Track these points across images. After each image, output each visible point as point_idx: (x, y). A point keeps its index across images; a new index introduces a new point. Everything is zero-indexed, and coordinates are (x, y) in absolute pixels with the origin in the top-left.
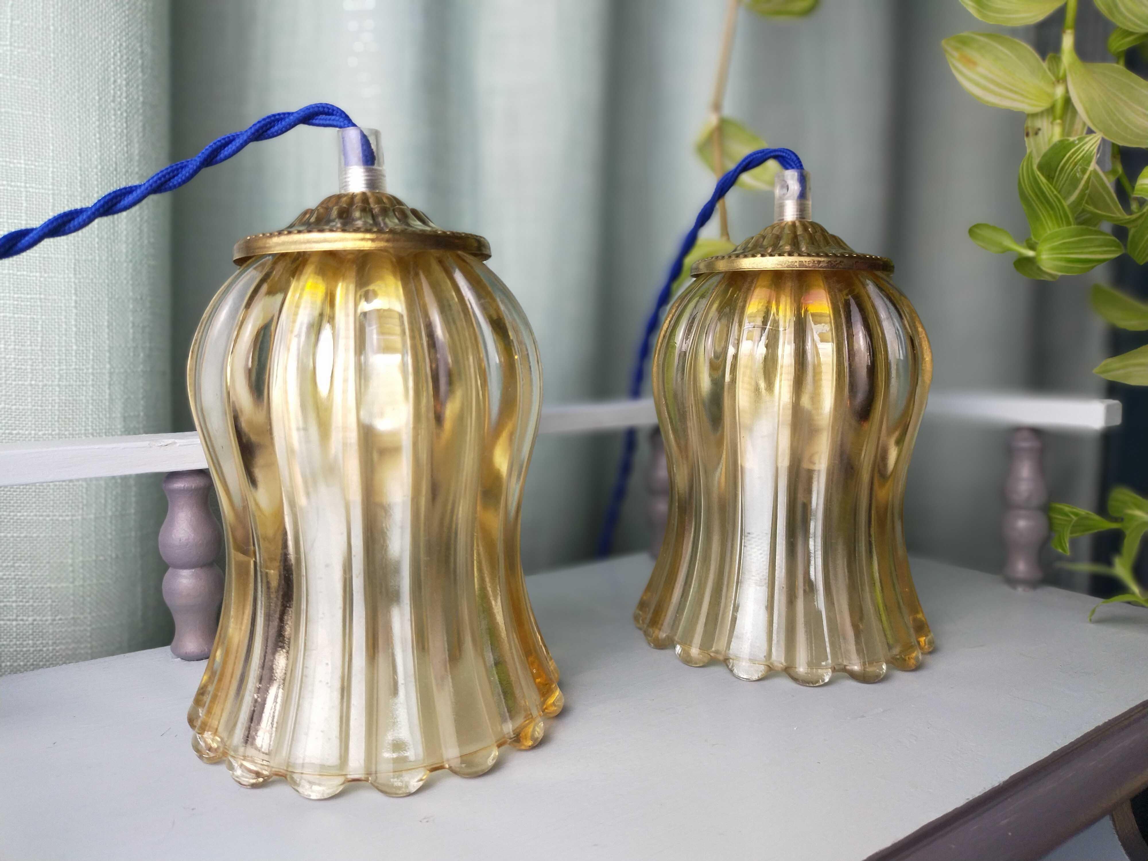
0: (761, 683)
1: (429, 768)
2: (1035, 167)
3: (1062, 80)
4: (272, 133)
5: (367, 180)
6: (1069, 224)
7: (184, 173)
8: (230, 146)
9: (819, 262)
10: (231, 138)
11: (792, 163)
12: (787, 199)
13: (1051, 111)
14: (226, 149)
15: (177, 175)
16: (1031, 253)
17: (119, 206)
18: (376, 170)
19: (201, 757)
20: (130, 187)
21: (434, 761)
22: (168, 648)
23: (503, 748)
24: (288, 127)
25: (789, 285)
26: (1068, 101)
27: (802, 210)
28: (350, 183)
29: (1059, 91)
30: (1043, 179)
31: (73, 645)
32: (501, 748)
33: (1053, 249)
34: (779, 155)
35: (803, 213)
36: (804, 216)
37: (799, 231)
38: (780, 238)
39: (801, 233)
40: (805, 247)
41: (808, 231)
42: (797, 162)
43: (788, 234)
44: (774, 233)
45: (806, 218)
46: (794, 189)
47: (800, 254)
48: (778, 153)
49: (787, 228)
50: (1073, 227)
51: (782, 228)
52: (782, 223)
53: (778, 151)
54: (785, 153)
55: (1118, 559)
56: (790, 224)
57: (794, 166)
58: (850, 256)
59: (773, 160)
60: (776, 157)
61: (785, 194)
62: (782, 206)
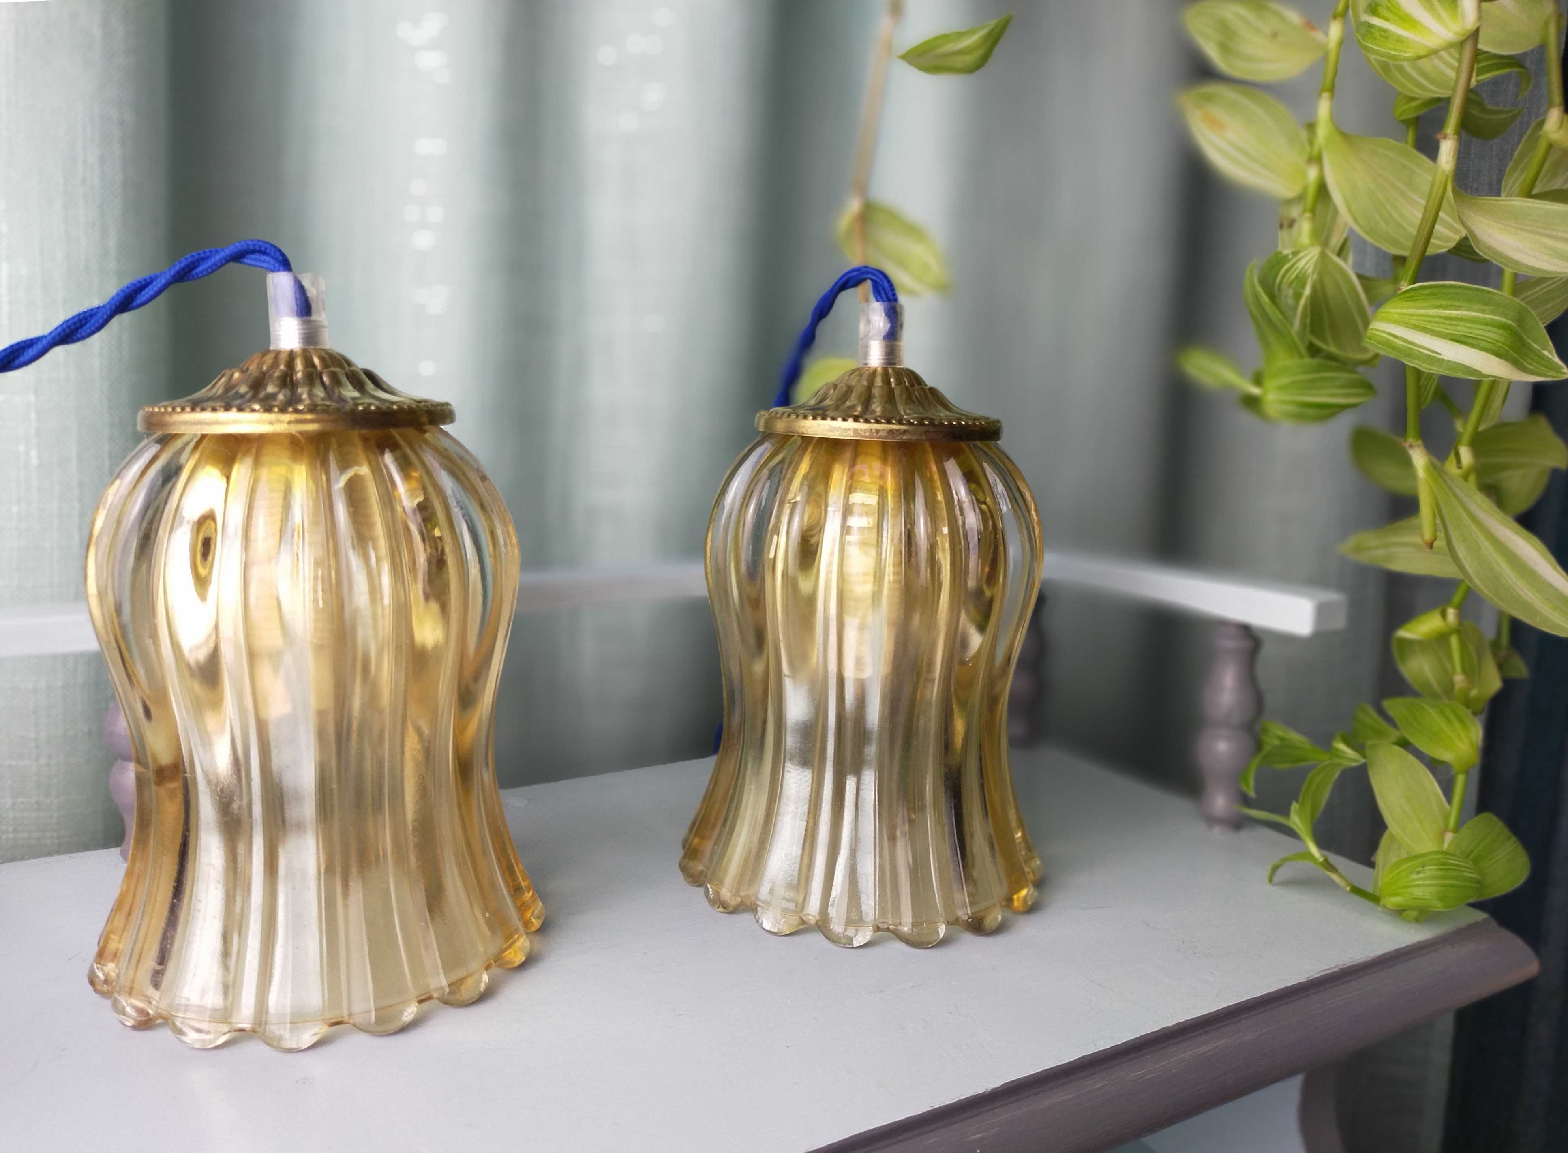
0: (789, 938)
1: (328, 1022)
2: (1257, 279)
3: (1316, 159)
4: (197, 274)
5: (305, 334)
6: (1301, 356)
7: (92, 322)
8: (147, 290)
9: (878, 431)
10: (148, 280)
11: (883, 293)
12: (871, 338)
13: (1300, 198)
14: (143, 293)
15: (86, 324)
16: (1255, 391)
17: (17, 362)
18: (314, 321)
19: (96, 991)
20: (31, 340)
21: (333, 1015)
22: (117, 850)
23: (425, 1005)
24: (219, 264)
25: (848, 455)
26: (1322, 190)
27: (891, 353)
28: (281, 337)
29: (1313, 174)
30: (1265, 298)
31: (35, 835)
32: (422, 1005)
33: (1282, 388)
34: (875, 278)
35: (891, 357)
36: (892, 362)
37: (879, 382)
38: (852, 391)
39: (878, 386)
40: (877, 408)
41: (889, 383)
42: (888, 290)
43: (864, 386)
44: (848, 383)
45: (894, 364)
46: (879, 326)
47: (867, 416)
48: (875, 275)
49: (865, 376)
50: (1307, 360)
51: (861, 375)
52: (864, 368)
53: (875, 272)
54: (881, 276)
55: (1295, 806)
56: (871, 371)
57: (884, 295)
58: (921, 423)
59: (869, 284)
60: (871, 279)
61: (869, 332)
62: (866, 347)
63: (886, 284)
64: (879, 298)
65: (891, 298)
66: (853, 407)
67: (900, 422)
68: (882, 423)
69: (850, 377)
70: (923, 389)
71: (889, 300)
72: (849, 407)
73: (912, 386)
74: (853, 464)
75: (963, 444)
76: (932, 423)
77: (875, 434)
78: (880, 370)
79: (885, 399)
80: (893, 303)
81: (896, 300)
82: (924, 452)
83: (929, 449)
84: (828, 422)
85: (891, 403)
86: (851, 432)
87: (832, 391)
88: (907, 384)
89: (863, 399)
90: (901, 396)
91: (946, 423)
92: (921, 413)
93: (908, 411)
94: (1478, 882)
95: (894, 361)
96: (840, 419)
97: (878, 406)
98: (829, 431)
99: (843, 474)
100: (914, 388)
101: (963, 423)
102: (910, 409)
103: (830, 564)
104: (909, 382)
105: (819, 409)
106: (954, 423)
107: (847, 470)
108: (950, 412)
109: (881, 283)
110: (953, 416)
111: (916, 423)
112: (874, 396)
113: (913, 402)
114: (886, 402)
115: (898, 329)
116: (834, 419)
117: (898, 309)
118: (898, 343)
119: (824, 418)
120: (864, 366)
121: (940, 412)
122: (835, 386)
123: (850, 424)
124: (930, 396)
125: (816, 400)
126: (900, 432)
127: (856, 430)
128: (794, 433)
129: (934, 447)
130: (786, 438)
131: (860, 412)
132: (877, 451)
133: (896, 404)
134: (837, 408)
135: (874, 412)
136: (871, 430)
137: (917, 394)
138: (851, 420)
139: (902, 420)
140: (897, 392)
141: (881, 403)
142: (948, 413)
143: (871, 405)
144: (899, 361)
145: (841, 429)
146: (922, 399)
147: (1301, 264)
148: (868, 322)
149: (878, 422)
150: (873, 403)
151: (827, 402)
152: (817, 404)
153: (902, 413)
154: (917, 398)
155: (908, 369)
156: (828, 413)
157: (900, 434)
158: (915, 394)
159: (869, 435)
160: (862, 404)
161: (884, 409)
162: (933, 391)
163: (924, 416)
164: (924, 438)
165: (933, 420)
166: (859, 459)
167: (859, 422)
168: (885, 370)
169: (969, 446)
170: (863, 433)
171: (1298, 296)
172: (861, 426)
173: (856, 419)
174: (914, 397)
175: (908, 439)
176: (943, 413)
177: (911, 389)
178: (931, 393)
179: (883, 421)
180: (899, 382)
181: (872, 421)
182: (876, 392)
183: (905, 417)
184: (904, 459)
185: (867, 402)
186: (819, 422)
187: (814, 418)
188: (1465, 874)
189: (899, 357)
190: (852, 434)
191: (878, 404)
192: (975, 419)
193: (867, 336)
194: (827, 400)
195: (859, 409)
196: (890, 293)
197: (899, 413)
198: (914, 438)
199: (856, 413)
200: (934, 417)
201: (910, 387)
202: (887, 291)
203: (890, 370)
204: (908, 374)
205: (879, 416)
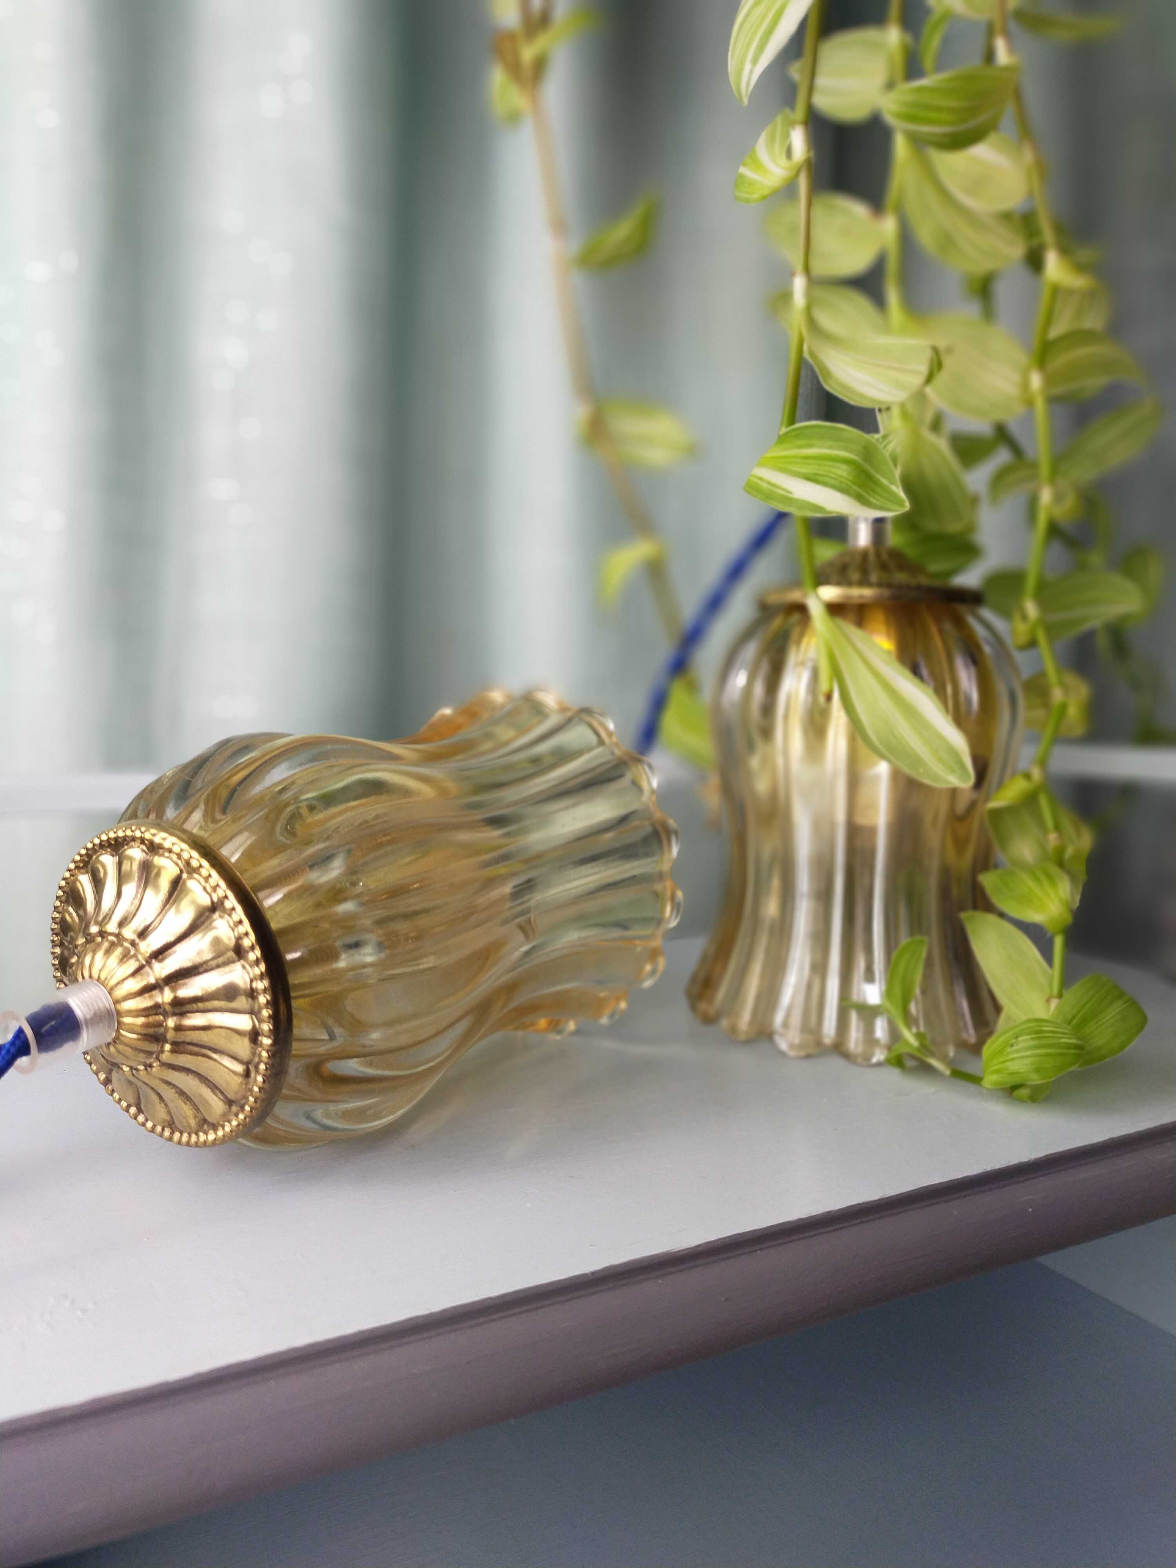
12: (861, 523)
94: (1081, 1047)
188: (1062, 1040)
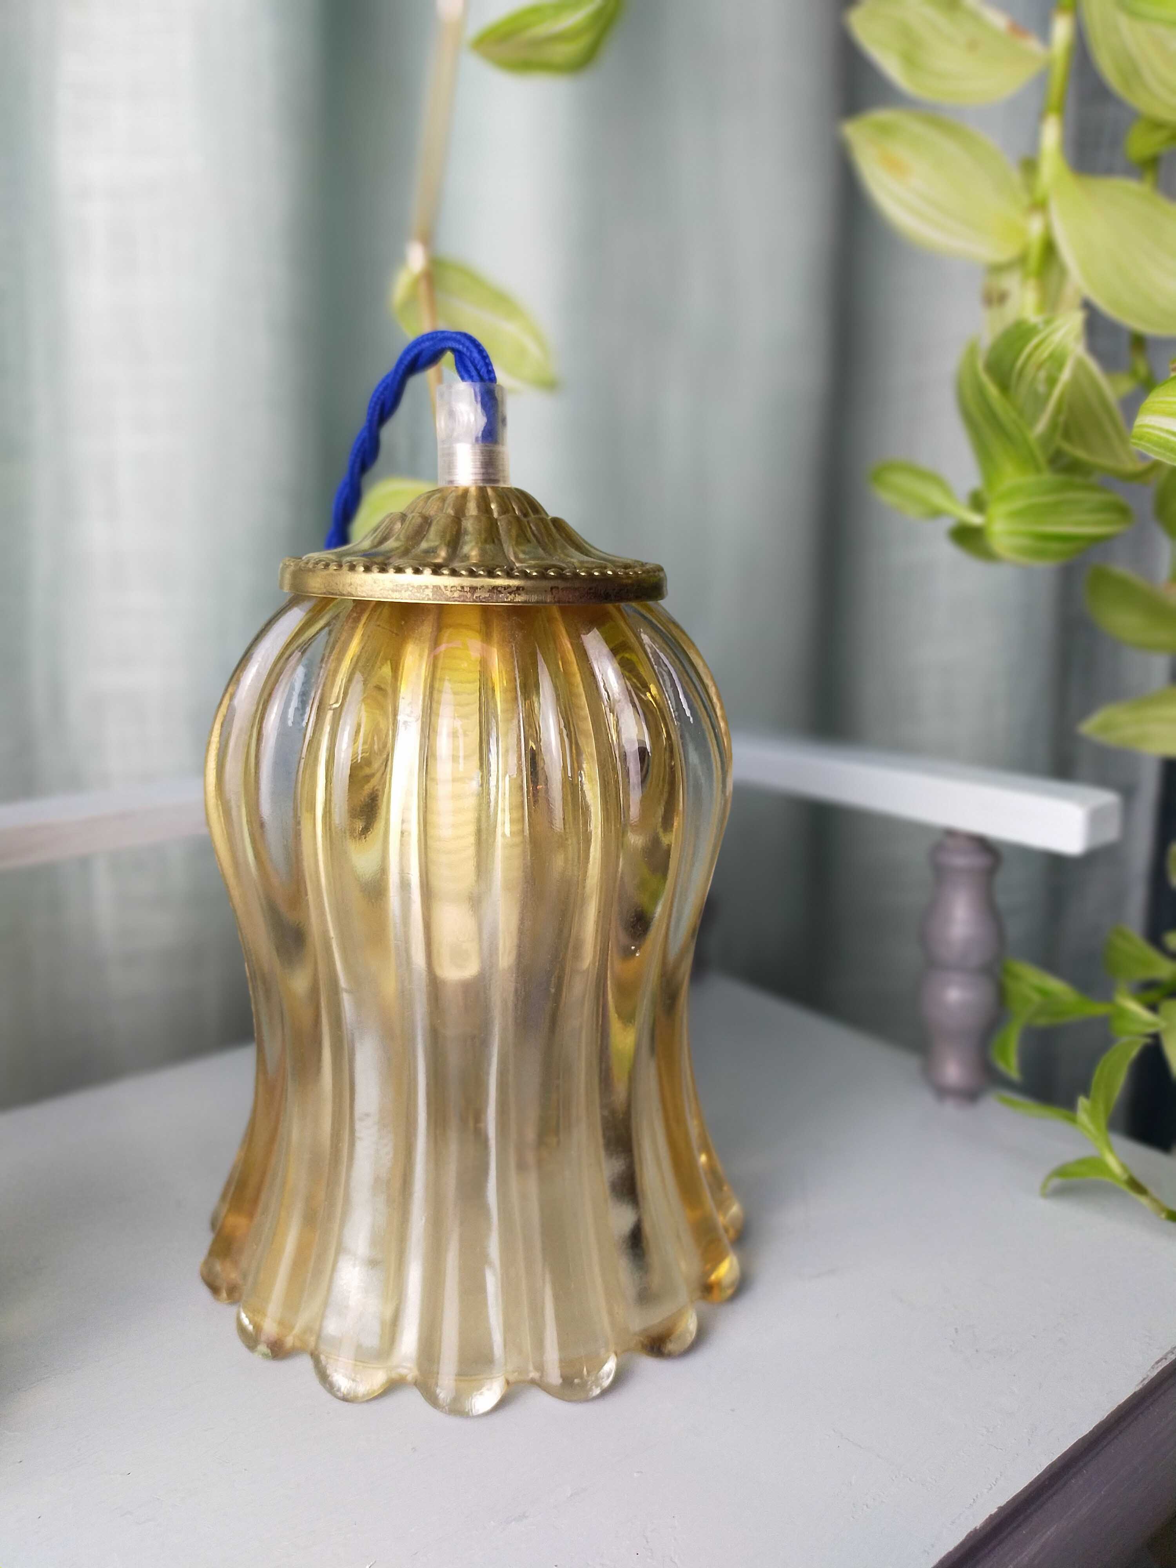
0: (373, 1403)
2: (980, 365)
3: (1040, 206)
6: (1038, 470)
9: (473, 589)
11: (472, 369)
12: (458, 440)
13: (1021, 261)
16: (975, 519)
25: (427, 629)
26: (1049, 249)
27: (491, 465)
29: (1035, 227)
30: (993, 390)
33: (1013, 515)
34: (460, 347)
35: (491, 471)
36: (492, 477)
37: (472, 509)
38: (430, 525)
39: (472, 516)
40: (471, 550)
41: (488, 511)
42: (480, 364)
43: (449, 516)
44: (424, 511)
45: (496, 481)
46: (469, 420)
47: (456, 565)
48: (459, 342)
49: (450, 500)
50: (1048, 477)
51: (443, 500)
52: (447, 488)
53: (459, 337)
54: (468, 343)
55: (1082, 1102)
56: (460, 493)
57: (474, 373)
58: (543, 576)
59: (449, 358)
60: (454, 350)
61: (453, 430)
62: (450, 455)
63: (476, 355)
64: (466, 376)
65: (486, 377)
66: (433, 551)
67: (509, 575)
68: (480, 575)
69: (426, 502)
70: (542, 520)
71: (482, 379)
72: (427, 552)
73: (526, 515)
74: (436, 643)
75: (610, 607)
76: (561, 576)
77: (469, 595)
78: (473, 491)
79: (483, 536)
80: (488, 384)
81: (493, 379)
82: (550, 620)
83: (557, 614)
84: (391, 575)
85: (494, 542)
86: (429, 592)
87: (398, 526)
88: (517, 513)
89: (448, 537)
90: (509, 531)
91: (583, 574)
92: (543, 559)
93: (521, 556)
95: (497, 478)
96: (409, 571)
97: (472, 550)
98: (393, 591)
99: (421, 656)
100: (530, 519)
101: (610, 573)
102: (524, 552)
103: (406, 809)
104: (520, 510)
105: (376, 555)
106: (596, 574)
107: (426, 652)
108: (587, 555)
109: (468, 354)
110: (593, 563)
111: (535, 574)
112: (466, 532)
113: (529, 541)
114: (486, 541)
115: (500, 424)
116: (399, 570)
117: (498, 395)
118: (500, 448)
119: (383, 570)
120: (448, 486)
121: (572, 557)
122: (403, 517)
123: (427, 578)
124: (554, 530)
125: (372, 541)
126: (509, 590)
127: (437, 588)
128: (336, 594)
129: (564, 611)
130: (324, 603)
131: (445, 559)
132: (474, 620)
133: (502, 545)
134: (406, 552)
135: (466, 557)
136: (463, 587)
137: (534, 528)
138: (427, 571)
139: (512, 569)
140: (502, 526)
141: (477, 543)
142: (586, 558)
143: (462, 548)
144: (504, 477)
145: (413, 587)
146: (541, 534)
147: (1057, 338)
148: (451, 414)
149: (472, 574)
150: (465, 543)
151: (391, 544)
152: (376, 546)
153: (513, 559)
154: (534, 535)
155: (517, 490)
156: (391, 561)
157: (510, 593)
158: (531, 528)
159: (460, 597)
160: (448, 545)
161: (483, 552)
162: (557, 522)
163: (548, 562)
164: (549, 599)
165: (562, 569)
166: (447, 633)
167: (443, 574)
168: (482, 491)
169: (619, 610)
170: (448, 593)
171: (1052, 381)
172: (445, 581)
173: (436, 570)
174: (529, 534)
175: (525, 602)
176: (576, 558)
177: (525, 520)
178: (554, 525)
179: (482, 573)
180: (505, 509)
181: (463, 572)
182: (469, 524)
183: (517, 565)
184: (519, 635)
185: (454, 542)
186: (375, 576)
187: (367, 569)
189: (503, 471)
190: (431, 595)
191: (473, 544)
192: (626, 567)
193: (451, 439)
194: (388, 542)
195: (443, 553)
196: (483, 371)
197: (506, 557)
198: (534, 598)
199: (439, 560)
200: (564, 565)
201: (522, 518)
202: (478, 367)
203: (490, 492)
204: (518, 498)
205: (475, 565)
